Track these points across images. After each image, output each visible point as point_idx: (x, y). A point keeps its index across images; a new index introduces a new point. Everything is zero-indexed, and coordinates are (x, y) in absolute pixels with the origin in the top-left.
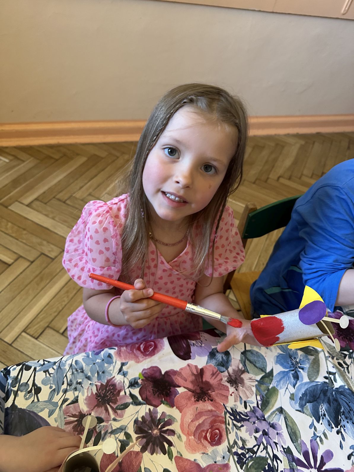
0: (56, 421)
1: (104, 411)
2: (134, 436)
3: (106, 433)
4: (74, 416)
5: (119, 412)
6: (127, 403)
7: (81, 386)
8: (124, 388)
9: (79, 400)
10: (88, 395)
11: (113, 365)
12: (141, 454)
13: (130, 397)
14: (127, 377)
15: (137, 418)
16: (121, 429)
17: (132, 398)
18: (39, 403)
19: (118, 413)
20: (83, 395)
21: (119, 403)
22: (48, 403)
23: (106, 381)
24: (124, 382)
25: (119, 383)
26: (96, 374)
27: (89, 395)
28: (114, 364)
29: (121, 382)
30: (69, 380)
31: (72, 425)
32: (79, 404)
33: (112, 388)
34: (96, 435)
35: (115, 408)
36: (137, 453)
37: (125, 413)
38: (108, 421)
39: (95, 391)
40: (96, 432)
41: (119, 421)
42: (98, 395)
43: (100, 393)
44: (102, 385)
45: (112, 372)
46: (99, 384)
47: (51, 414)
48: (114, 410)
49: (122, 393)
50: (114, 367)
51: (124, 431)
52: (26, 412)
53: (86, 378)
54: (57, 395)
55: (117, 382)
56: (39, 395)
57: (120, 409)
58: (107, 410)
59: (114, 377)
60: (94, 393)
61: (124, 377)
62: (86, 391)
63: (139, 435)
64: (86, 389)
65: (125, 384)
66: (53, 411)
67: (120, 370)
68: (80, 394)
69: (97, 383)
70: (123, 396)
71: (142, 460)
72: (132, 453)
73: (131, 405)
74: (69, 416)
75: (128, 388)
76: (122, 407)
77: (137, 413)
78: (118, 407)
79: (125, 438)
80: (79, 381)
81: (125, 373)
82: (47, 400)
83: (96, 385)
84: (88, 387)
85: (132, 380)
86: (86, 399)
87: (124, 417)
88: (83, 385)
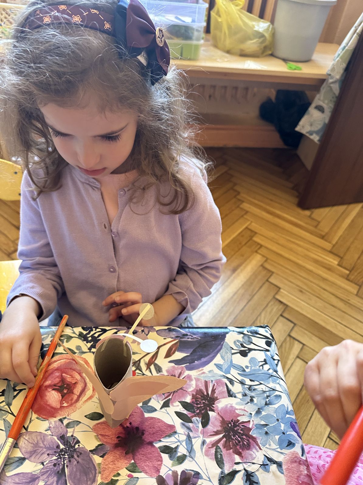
0: (210, 372)
1: (215, 430)
2: (179, 469)
3: (189, 428)
4: (213, 391)
5: (213, 451)
6: (223, 464)
7: (248, 402)
8: (244, 463)
9: (231, 398)
10: (237, 409)
11: (277, 448)
12: (156, 475)
13: (231, 470)
14: (261, 470)
15: (202, 478)
16: (191, 450)
17: (229, 474)
18: (231, 354)
19: (211, 449)
20: (237, 404)
21: (224, 452)
22: (229, 364)
23: (254, 435)
24: (253, 463)
25: (251, 455)
26: (264, 423)
27: (237, 411)
28: (279, 450)
29: (254, 459)
30: (256, 387)
31: (203, 389)
32: (226, 397)
33: (245, 443)
34: (189, 416)
35: (219, 445)
36: (158, 471)
37: (211, 459)
38: (203, 433)
39: (242, 419)
40: (192, 417)
41: (202, 449)
42: (236, 423)
43: (239, 426)
44: (250, 429)
45: (267, 446)
46: (250, 426)
47: (218, 366)
48: (215, 444)
49: (237, 459)
50: (274, 450)
51: (188, 454)
52: (222, 342)
53: (259, 409)
54: (238, 373)
55: (254, 452)
56: (239, 354)
57: (216, 452)
58: (217, 433)
59: (261, 449)
60: (239, 418)
61: (261, 465)
62: (242, 407)
63: (179, 477)
64: (244, 408)
65: (250, 464)
66: (221, 368)
67: (270, 460)
68: (239, 400)
69: (251, 423)
70: (234, 460)
71: (148, 475)
72: (159, 463)
73: (220, 470)
74: (214, 385)
75: (245, 469)
76: (219, 456)
77: (209, 478)
78: (219, 450)
79: (179, 454)
80: (254, 399)
81: (266, 466)
82: (233, 363)
83: (249, 421)
84: (247, 410)
85: (255, 476)
86: (232, 407)
87: (205, 457)
88: (249, 404)
